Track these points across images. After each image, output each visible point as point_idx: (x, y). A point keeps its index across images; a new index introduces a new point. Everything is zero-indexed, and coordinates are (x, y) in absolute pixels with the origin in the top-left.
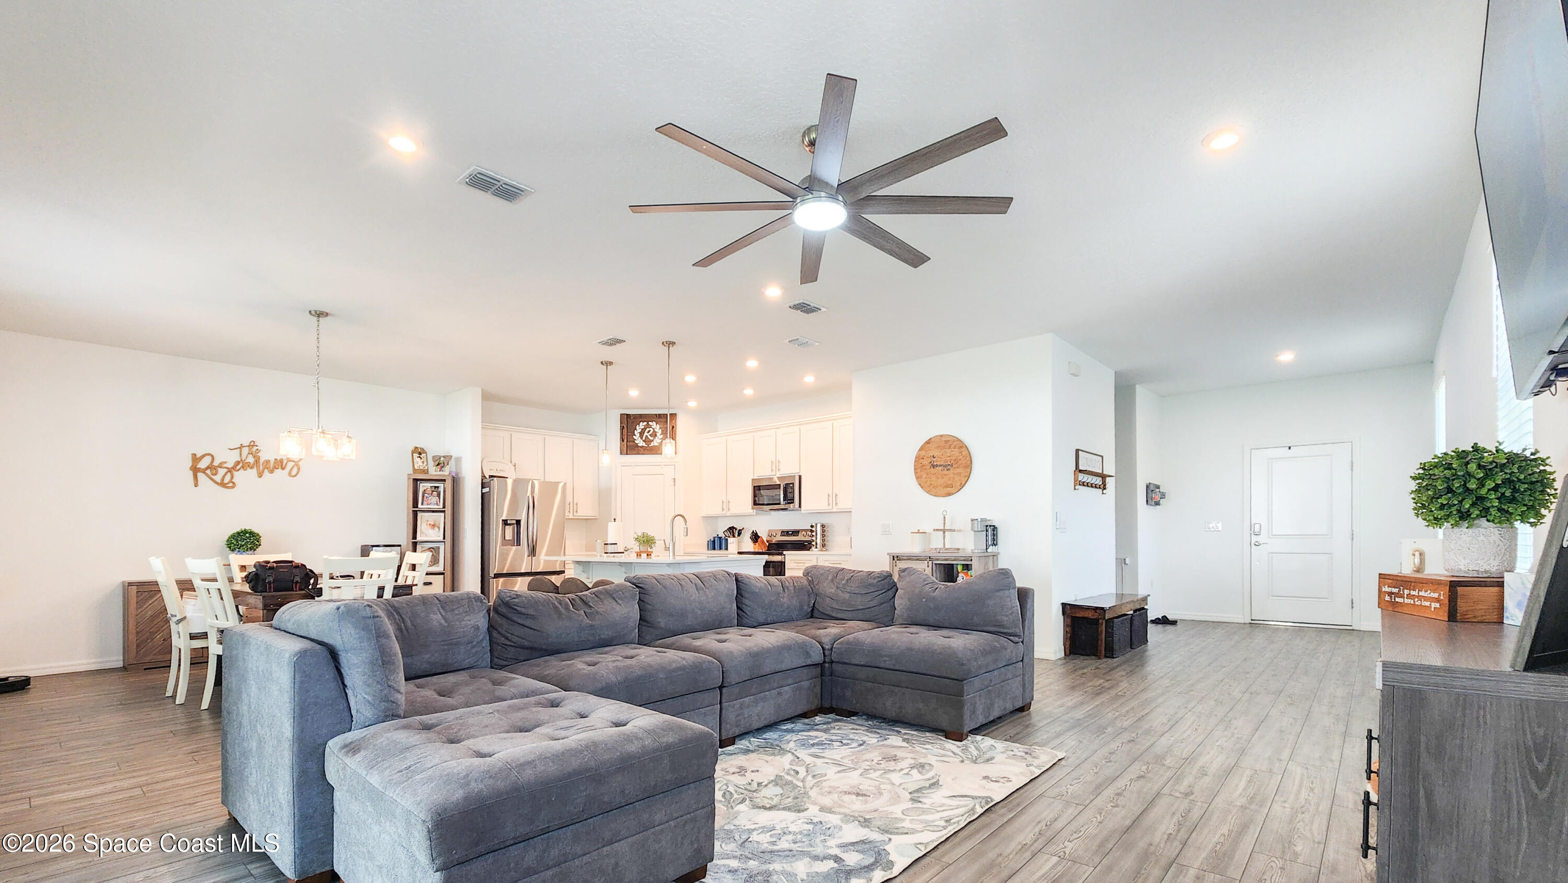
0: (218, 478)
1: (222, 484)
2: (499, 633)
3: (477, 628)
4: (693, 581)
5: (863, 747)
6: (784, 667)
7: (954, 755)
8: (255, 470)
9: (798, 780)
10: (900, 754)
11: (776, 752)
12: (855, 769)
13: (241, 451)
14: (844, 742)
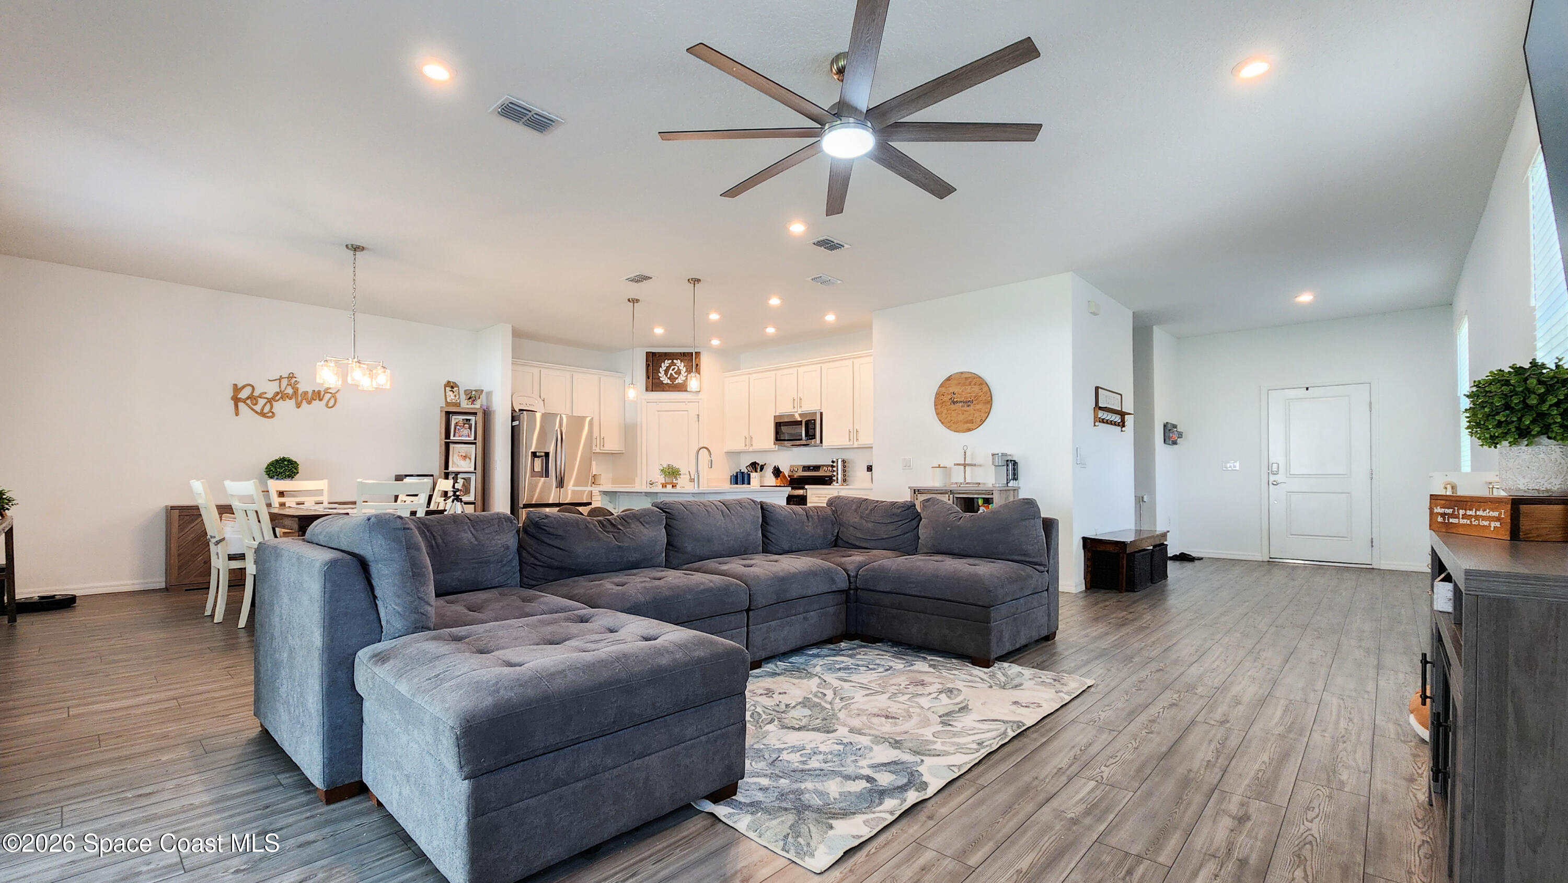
0: (258, 408)
1: (262, 414)
2: (529, 553)
3: (507, 548)
4: (719, 507)
5: (890, 672)
6: (810, 593)
7: (981, 681)
8: (293, 401)
9: (826, 702)
10: (927, 679)
11: (803, 675)
12: (883, 693)
13: (280, 382)
14: (870, 666)
